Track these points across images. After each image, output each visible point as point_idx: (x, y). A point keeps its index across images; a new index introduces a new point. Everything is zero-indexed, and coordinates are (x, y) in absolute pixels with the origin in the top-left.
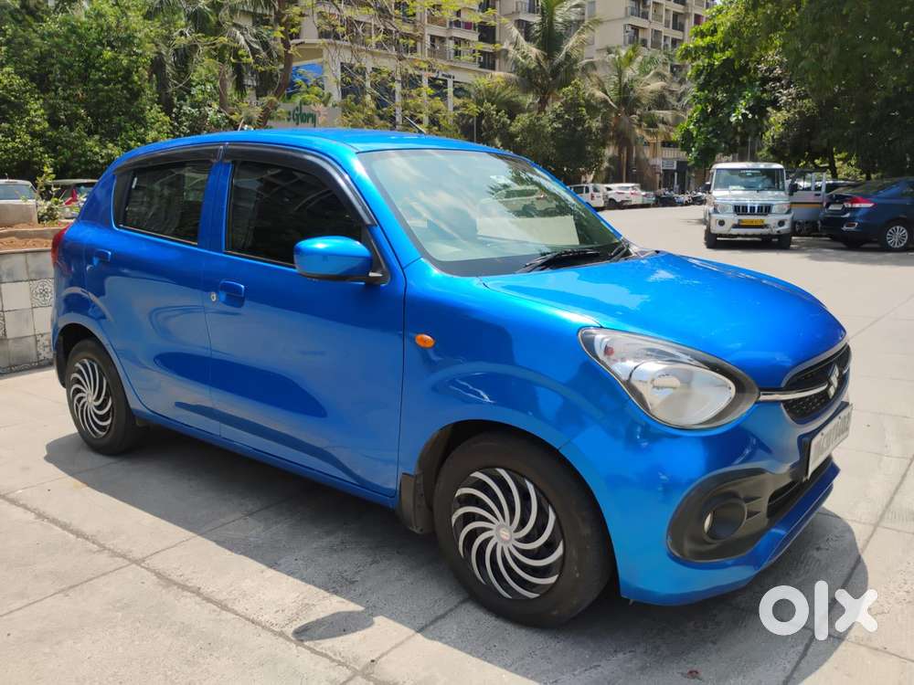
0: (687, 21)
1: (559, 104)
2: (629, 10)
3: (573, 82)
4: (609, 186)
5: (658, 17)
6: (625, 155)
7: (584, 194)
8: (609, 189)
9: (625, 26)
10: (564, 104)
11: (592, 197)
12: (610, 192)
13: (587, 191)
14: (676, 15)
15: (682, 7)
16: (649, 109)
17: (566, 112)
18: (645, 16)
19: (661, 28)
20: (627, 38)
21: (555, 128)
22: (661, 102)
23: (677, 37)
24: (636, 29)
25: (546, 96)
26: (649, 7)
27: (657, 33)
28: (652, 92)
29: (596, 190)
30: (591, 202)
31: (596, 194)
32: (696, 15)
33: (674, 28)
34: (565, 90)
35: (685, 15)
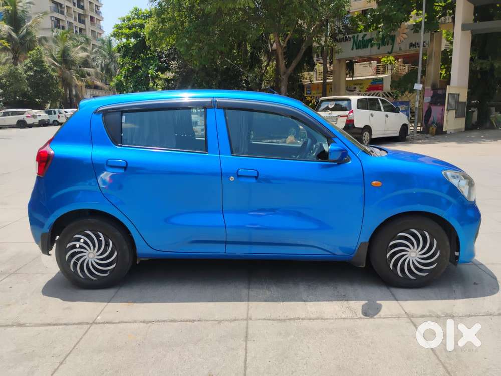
0: (86, 19)
1: (29, 60)
2: (52, 8)
3: (36, 48)
4: (65, 110)
5: (70, 15)
6: (68, 92)
7: (53, 115)
8: (66, 112)
9: (51, 17)
10: (32, 61)
11: (59, 117)
12: (67, 114)
13: (55, 113)
14: (79, 14)
15: (82, 10)
16: (80, 67)
17: (34, 66)
18: (62, 13)
19: (72, 20)
20: (53, 24)
21: (29, 75)
22: (86, 63)
23: (82, 27)
24: (58, 20)
25: (17, 55)
26: (64, 8)
27: (70, 24)
28: (81, 58)
29: (60, 113)
30: (58, 120)
31: (60, 115)
32: (91, 16)
33: (80, 21)
34: (30, 52)
35: (85, 16)
